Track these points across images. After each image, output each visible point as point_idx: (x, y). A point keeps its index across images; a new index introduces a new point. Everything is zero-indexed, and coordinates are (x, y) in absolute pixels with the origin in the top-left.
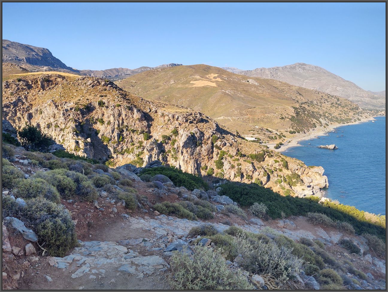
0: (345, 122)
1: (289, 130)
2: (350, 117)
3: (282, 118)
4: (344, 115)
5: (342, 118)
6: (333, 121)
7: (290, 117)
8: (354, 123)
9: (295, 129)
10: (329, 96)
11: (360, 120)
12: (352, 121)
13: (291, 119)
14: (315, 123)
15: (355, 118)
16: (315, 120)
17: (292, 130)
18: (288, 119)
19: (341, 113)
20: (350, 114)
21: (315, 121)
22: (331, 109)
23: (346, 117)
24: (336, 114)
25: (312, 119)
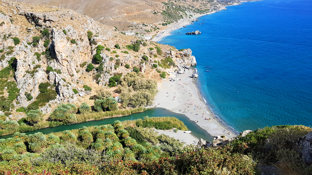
0: (205, 13)
1: (161, 23)
2: (208, 8)
3: (155, 13)
4: (203, 6)
5: (202, 9)
6: (196, 12)
7: (161, 12)
8: (212, 13)
9: (166, 22)
12: (210, 11)
13: (162, 14)
14: (182, 15)
15: (212, 9)
16: (181, 12)
17: (164, 23)
18: (160, 14)
19: (201, 5)
20: (208, 5)
22: (194, 3)
23: (205, 8)
24: (197, 7)
25: (179, 12)
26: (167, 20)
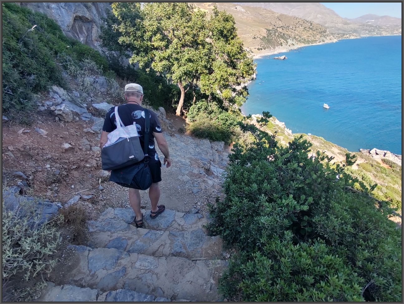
0: (311, 43)
1: (257, 47)
2: (316, 39)
3: (255, 38)
4: (312, 37)
5: (309, 40)
7: (261, 37)
8: (318, 44)
10: (304, 21)
11: (324, 42)
12: (317, 42)
13: (261, 39)
14: (282, 42)
15: (321, 40)
17: (260, 47)
18: (259, 39)
19: (310, 36)
20: (318, 36)
21: (282, 40)
22: (303, 32)
23: (313, 39)
24: (305, 37)
25: (281, 39)
26: (263, 45)
